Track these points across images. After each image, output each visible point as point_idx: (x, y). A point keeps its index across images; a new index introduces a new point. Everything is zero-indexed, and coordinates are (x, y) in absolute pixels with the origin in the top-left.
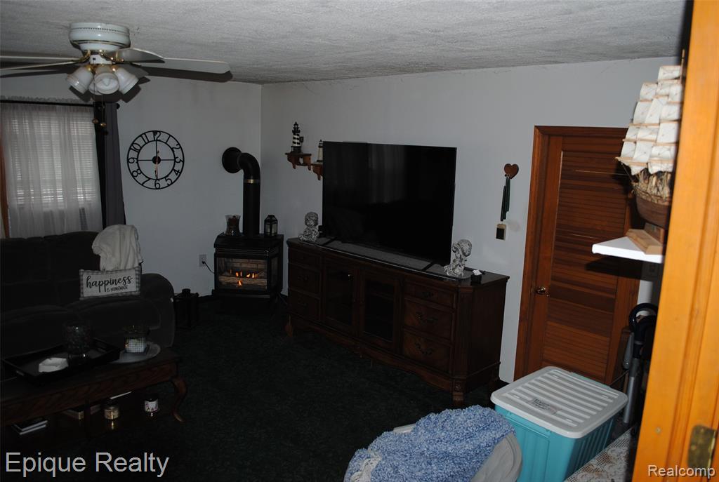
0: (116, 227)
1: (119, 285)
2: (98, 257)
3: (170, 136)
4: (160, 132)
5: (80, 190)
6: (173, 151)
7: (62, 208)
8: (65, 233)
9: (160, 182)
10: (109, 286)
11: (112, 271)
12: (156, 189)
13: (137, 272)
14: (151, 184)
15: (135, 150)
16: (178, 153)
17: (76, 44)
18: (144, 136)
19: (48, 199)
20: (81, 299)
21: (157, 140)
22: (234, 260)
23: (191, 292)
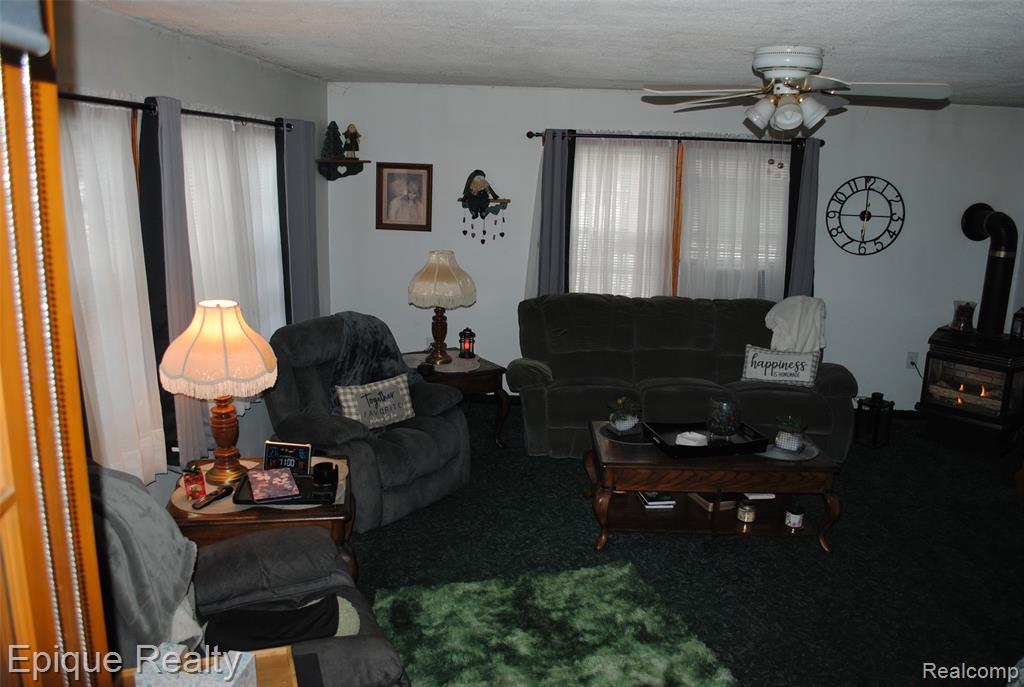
0: (799, 298)
1: (789, 370)
2: (770, 333)
3: (889, 183)
4: (875, 178)
5: (762, 248)
6: (890, 205)
7: (739, 268)
8: (738, 298)
9: (867, 246)
10: (777, 370)
11: (784, 352)
12: (861, 254)
13: (815, 359)
14: (854, 247)
15: (839, 201)
16: (897, 208)
17: (759, 73)
18: (852, 183)
19: (723, 256)
20: (743, 380)
21: (869, 189)
22: (957, 366)
23: (884, 398)
